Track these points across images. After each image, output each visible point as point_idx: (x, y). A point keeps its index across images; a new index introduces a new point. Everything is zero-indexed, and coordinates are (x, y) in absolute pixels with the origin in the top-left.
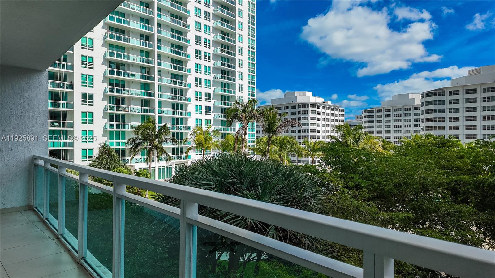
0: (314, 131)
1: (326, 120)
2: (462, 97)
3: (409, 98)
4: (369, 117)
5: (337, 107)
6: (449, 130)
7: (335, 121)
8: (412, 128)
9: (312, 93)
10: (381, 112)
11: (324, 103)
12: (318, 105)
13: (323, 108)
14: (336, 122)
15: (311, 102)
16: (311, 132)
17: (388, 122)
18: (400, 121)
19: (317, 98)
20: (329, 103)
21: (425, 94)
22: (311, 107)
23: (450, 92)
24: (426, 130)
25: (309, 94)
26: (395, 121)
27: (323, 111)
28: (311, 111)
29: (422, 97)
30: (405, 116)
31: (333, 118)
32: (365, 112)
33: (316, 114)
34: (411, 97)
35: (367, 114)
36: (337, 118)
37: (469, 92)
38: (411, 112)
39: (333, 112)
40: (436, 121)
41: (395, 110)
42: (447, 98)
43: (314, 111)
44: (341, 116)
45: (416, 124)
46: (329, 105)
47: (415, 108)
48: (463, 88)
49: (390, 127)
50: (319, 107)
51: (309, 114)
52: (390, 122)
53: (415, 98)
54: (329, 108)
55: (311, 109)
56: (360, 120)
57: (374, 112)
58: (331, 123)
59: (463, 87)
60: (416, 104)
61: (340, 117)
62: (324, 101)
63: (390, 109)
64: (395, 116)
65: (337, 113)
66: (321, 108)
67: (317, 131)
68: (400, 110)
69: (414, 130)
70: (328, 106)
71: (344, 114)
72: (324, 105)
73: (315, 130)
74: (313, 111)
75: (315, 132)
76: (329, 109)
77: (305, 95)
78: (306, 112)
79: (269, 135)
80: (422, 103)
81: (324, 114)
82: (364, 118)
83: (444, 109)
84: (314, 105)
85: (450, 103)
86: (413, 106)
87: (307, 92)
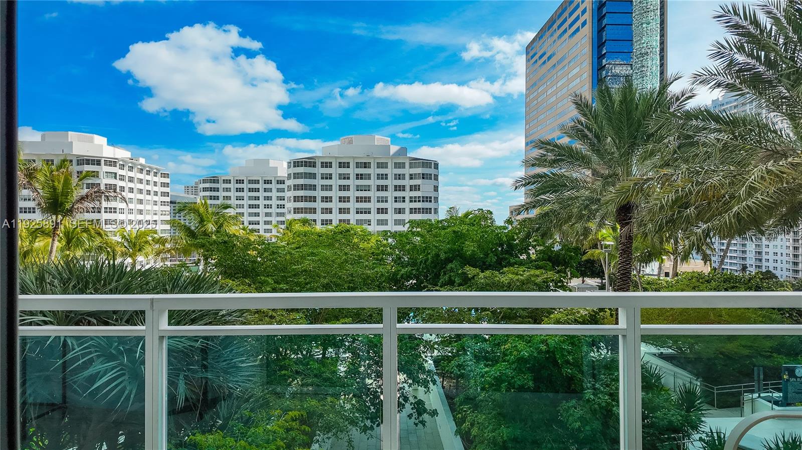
0: (113, 210)
1: (135, 191)
2: (335, 170)
3: (270, 166)
4: (211, 189)
5: (156, 169)
6: (322, 213)
7: (152, 193)
8: (274, 210)
9: (106, 139)
10: (230, 183)
11: (132, 159)
12: (121, 163)
13: (131, 169)
14: (154, 195)
15: (104, 156)
16: (106, 212)
17: (240, 200)
18: (257, 198)
19: (116, 149)
20: (142, 161)
21: (292, 163)
22: (105, 164)
23: (322, 163)
24: (294, 213)
25: (100, 140)
26: (250, 198)
27: (131, 174)
28: (106, 172)
29: (289, 167)
30: (265, 191)
31: (149, 188)
32: (205, 181)
33: (116, 178)
34: (272, 164)
35: (207, 185)
36: (156, 189)
37: (342, 165)
38: (274, 186)
39: (148, 178)
40: (306, 201)
41: (250, 182)
42: (319, 170)
43: (112, 173)
44: (164, 185)
45: (279, 204)
46: (141, 165)
47: (278, 181)
48: (336, 160)
49: (243, 208)
50: (122, 167)
51: (102, 177)
52: (243, 200)
53: (277, 167)
54: (142, 169)
55: (105, 168)
56: (192, 194)
57: (219, 183)
58: (145, 197)
59: (336, 158)
60: (278, 175)
61: (163, 188)
62: (131, 156)
63: (243, 180)
64: (250, 190)
65: (156, 179)
66: (126, 168)
67: (118, 211)
68: (257, 182)
69: (277, 213)
70: (139, 167)
71: (169, 182)
72: (131, 163)
73: (115, 208)
74: (109, 172)
75: (115, 212)
76: (141, 171)
77: (92, 141)
78: (95, 174)
79: (54, 217)
80: (289, 175)
81: (131, 180)
82: (203, 191)
83: (316, 185)
84: (111, 162)
85: (322, 178)
86: (275, 177)
87: (95, 135)
